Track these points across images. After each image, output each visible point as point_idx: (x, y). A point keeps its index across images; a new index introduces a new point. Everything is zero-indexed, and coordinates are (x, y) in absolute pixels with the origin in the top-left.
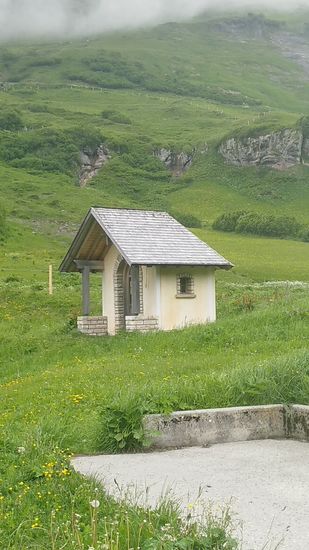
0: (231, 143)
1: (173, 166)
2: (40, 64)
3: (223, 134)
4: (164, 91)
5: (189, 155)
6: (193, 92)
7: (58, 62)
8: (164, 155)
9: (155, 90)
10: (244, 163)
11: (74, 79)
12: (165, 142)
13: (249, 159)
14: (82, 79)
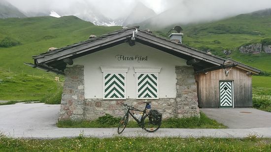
0: (242, 47)
1: (227, 54)
2: (202, 30)
3: (240, 45)
4: (235, 33)
5: (232, 51)
6: (244, 33)
7: (207, 29)
8: (225, 51)
9: (232, 33)
10: (245, 53)
11: (210, 32)
12: (225, 48)
13: (246, 51)
14: (212, 32)
